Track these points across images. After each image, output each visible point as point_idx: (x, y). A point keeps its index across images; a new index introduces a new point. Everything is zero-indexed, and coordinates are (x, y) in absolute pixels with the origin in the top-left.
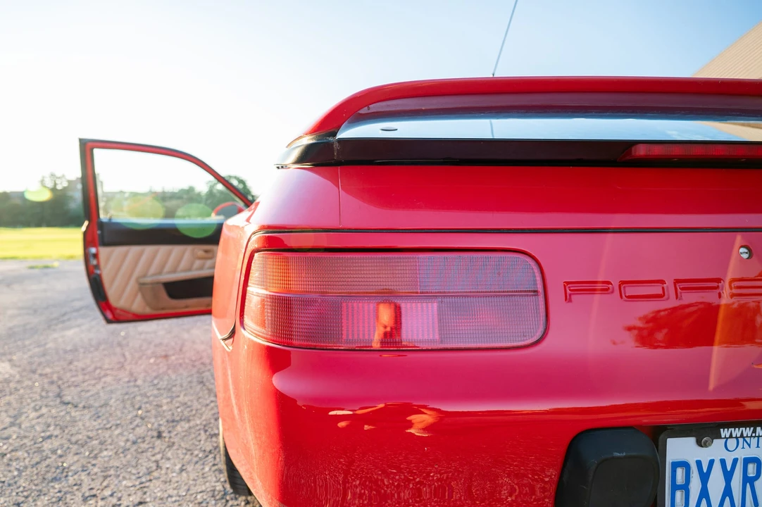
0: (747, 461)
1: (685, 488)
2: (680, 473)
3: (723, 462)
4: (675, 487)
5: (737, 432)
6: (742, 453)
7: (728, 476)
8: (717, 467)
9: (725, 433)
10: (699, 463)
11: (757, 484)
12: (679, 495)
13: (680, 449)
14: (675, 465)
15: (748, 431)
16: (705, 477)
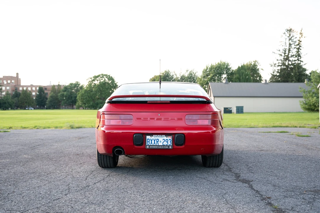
0: (157, 139)
1: (149, 142)
2: (148, 140)
3: (154, 139)
4: (148, 142)
5: (155, 136)
6: (156, 138)
7: (155, 141)
8: (153, 140)
9: (154, 135)
10: (151, 139)
11: (158, 142)
12: (148, 143)
13: (148, 137)
14: (148, 139)
15: (157, 136)
16: (151, 141)
